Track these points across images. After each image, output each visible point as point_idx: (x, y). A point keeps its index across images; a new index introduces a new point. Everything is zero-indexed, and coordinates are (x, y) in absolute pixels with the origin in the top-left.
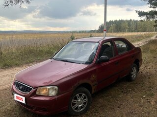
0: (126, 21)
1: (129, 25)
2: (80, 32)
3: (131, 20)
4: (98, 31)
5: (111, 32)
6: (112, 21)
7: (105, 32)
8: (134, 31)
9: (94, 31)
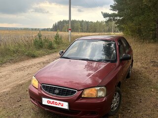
0: (79, 21)
1: (81, 25)
2: (32, 29)
3: (83, 21)
4: (52, 30)
5: (65, 31)
6: (66, 21)
7: (70, 31)
8: (86, 32)
9: (48, 30)
